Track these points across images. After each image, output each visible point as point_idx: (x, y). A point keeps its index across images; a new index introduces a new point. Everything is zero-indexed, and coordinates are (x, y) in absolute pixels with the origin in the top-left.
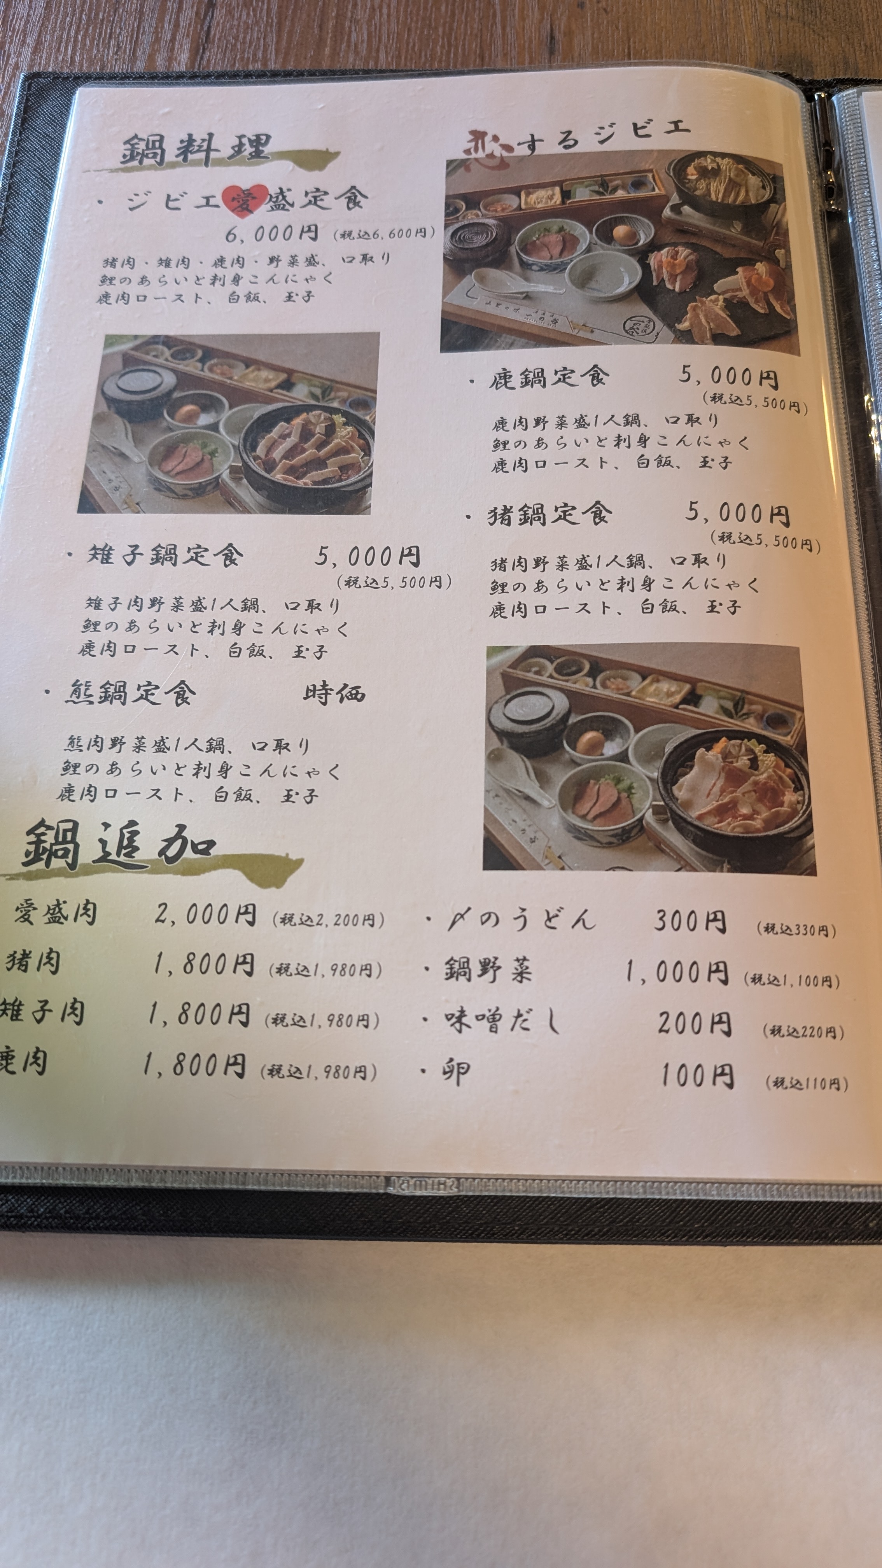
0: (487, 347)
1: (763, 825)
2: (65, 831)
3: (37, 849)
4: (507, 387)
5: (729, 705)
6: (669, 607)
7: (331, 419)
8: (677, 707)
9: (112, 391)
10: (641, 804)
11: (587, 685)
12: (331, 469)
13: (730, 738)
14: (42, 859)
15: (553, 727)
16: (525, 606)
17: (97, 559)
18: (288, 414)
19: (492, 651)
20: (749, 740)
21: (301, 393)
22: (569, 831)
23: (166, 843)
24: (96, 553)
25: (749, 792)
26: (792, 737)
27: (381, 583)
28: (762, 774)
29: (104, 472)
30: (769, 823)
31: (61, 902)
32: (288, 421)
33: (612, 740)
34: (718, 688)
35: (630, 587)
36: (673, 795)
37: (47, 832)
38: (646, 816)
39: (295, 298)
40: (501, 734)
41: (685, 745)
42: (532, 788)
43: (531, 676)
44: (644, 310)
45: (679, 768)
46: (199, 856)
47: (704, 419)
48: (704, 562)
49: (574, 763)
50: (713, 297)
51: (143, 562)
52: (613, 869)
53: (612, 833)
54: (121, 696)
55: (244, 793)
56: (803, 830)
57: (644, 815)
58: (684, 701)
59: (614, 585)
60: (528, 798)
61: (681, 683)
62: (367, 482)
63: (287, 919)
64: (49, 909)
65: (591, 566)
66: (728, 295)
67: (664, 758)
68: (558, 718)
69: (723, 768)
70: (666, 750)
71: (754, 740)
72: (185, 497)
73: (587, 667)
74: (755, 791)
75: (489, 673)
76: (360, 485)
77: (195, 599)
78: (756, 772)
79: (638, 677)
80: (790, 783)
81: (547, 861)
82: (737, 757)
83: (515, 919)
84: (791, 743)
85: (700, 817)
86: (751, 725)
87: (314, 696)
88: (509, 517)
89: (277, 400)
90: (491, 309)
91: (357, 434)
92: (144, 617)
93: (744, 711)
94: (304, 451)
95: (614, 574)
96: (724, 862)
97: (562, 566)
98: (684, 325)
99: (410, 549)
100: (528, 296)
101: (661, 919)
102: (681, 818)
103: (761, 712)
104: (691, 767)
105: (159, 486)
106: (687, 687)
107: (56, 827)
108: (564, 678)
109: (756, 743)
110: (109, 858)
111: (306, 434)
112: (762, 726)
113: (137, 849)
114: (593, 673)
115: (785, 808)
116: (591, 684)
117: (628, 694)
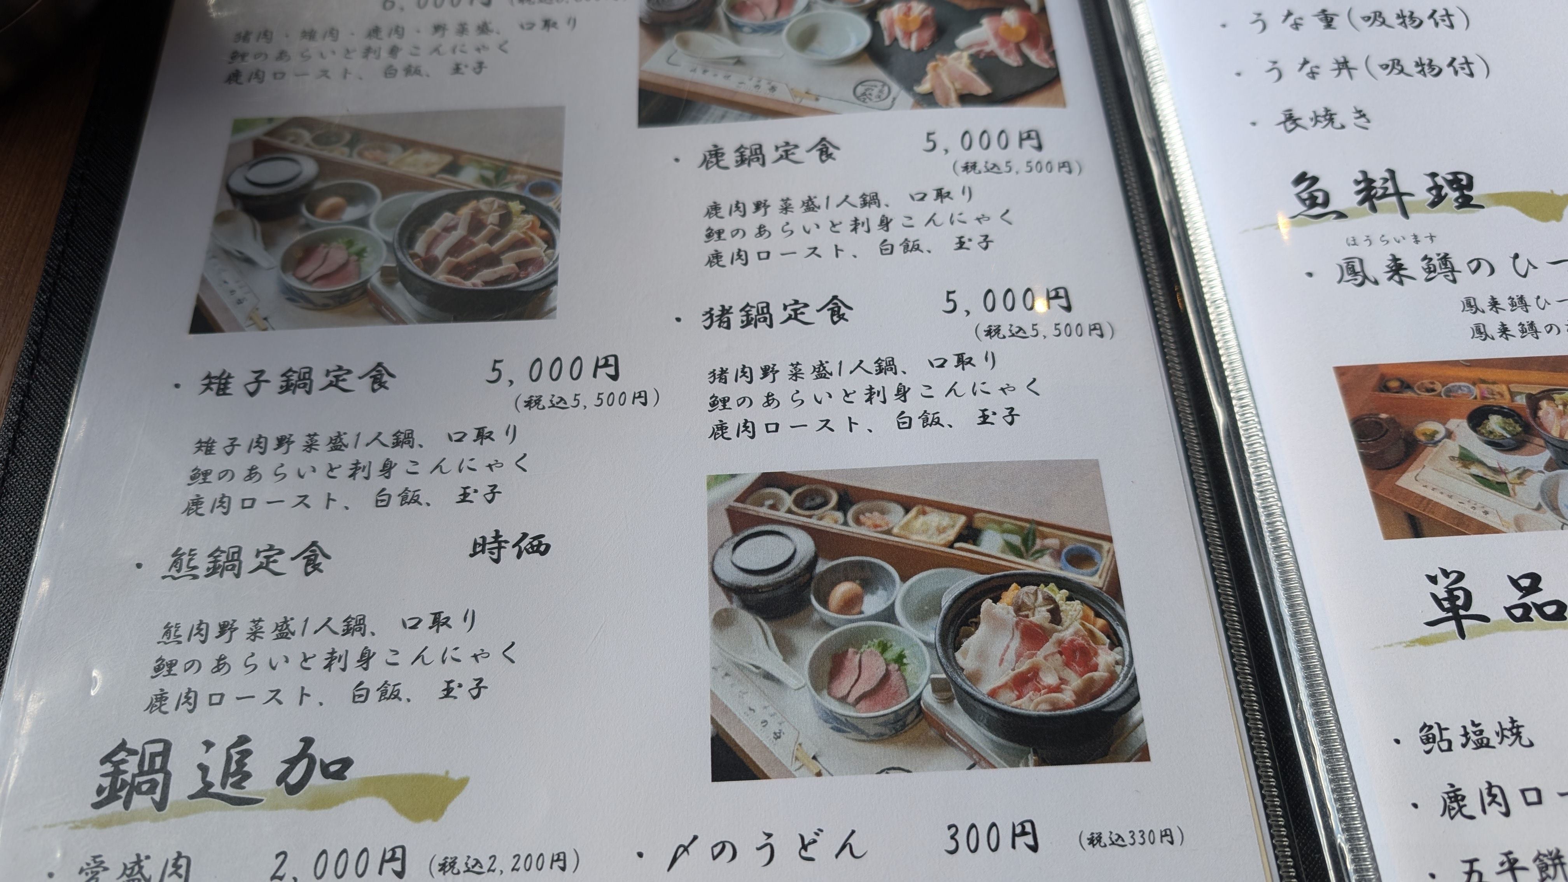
0: (694, 120)
1: (1074, 698)
2: (153, 756)
3: (113, 784)
4: (719, 167)
5: (1016, 540)
6: (930, 420)
7: (506, 207)
8: (951, 546)
9: (239, 184)
10: (917, 679)
11: (836, 522)
12: (507, 265)
13: (1022, 584)
14: (120, 797)
15: (796, 577)
16: (753, 424)
17: (211, 389)
18: (454, 202)
19: (714, 481)
20: (1046, 586)
21: (469, 177)
22: (826, 721)
23: (286, 766)
24: (211, 383)
25: (1053, 654)
26: (1100, 577)
27: (571, 402)
28: (1067, 628)
29: (225, 282)
30: (1083, 695)
31: (142, 858)
32: (454, 210)
33: (873, 593)
34: (1000, 519)
35: (881, 398)
36: (957, 664)
37: (128, 758)
38: (924, 694)
39: (463, 69)
40: (730, 589)
41: (968, 595)
42: (772, 661)
43: (764, 511)
44: (875, 72)
45: (960, 627)
46: (330, 781)
47: (956, 193)
48: (969, 363)
49: (826, 625)
50: (955, 54)
51: (269, 391)
52: (887, 770)
53: (881, 720)
54: (234, 566)
55: (390, 689)
56: (1127, 699)
57: (921, 693)
58: (960, 538)
59: (860, 397)
60: (768, 676)
61: (953, 515)
62: (551, 279)
63: (447, 866)
64: (126, 868)
65: (831, 374)
66: (973, 51)
67: (942, 615)
68: (801, 566)
69: (1017, 624)
70: (943, 604)
71: (1052, 585)
72: (324, 307)
73: (834, 499)
74: (1061, 653)
75: (712, 510)
76: (542, 284)
77: (333, 434)
78: (1059, 627)
79: (899, 510)
80: (1105, 638)
81: (798, 764)
82: (1033, 609)
83: (758, 849)
84: (1100, 585)
85: (993, 693)
86: (1046, 565)
87: (483, 551)
88: (729, 318)
89: (440, 186)
90: (699, 77)
91: (538, 224)
92: (267, 463)
93: (1037, 547)
94: (473, 245)
95: (860, 382)
96: (1029, 753)
97: (796, 375)
98: (925, 87)
99: (606, 358)
100: (739, 61)
101: (953, 837)
102: (967, 693)
103: (1057, 547)
104: (977, 625)
105: (293, 296)
106: (962, 520)
107: (140, 751)
108: (808, 513)
109: (1055, 588)
110: (212, 790)
111: (476, 224)
112: (1059, 565)
113: (248, 775)
114: (843, 506)
115: (1100, 674)
116: (841, 519)
117: (889, 532)
